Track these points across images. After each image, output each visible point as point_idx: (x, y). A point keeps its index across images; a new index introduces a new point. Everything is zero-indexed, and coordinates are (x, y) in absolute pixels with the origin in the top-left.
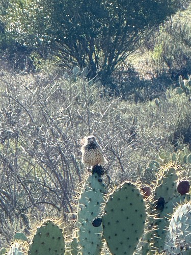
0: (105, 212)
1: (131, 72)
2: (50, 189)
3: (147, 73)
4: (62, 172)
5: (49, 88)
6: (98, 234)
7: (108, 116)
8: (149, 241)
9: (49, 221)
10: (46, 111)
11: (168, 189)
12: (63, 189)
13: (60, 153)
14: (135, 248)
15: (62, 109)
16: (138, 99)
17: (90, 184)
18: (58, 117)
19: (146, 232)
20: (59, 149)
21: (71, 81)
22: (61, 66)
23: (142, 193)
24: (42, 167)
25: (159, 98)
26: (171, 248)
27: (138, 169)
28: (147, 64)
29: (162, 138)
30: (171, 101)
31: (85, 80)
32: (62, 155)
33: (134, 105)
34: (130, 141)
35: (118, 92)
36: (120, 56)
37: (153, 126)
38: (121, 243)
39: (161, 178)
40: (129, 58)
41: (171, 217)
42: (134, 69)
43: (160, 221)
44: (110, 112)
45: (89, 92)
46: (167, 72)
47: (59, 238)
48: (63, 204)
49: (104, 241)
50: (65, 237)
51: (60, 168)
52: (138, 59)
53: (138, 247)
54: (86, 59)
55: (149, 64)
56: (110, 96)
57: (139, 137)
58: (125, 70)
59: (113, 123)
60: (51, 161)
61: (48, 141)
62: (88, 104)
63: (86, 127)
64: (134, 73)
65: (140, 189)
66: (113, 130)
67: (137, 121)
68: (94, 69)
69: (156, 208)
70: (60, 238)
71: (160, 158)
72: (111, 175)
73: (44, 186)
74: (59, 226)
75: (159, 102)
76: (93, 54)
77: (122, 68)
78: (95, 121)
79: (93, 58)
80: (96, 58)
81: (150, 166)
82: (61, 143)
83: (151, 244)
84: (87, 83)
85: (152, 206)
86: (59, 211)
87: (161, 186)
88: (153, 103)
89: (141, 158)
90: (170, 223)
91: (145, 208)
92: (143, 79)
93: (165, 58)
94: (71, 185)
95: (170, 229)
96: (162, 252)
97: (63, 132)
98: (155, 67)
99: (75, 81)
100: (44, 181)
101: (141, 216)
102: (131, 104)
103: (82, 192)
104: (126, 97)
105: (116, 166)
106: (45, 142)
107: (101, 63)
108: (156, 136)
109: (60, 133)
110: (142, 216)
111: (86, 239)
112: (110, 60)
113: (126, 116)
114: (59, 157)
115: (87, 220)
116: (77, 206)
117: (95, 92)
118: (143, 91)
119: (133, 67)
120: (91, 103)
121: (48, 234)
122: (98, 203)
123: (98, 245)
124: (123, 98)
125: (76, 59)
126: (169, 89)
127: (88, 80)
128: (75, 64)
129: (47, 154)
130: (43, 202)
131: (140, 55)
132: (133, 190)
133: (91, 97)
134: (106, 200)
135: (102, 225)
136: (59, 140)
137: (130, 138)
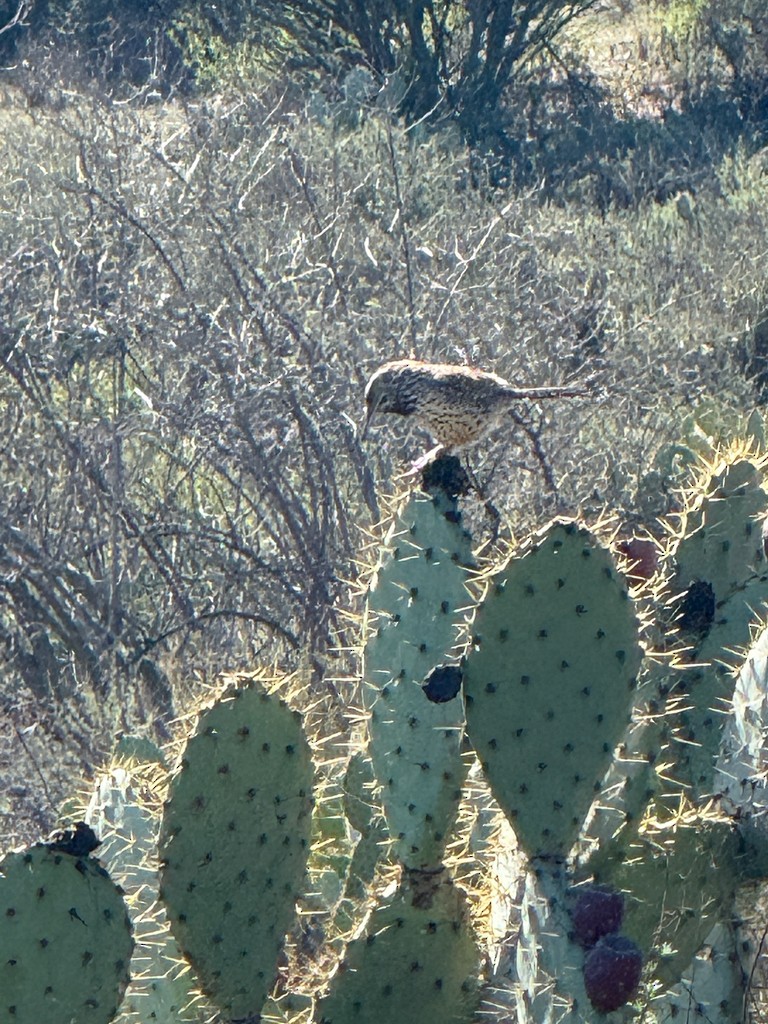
0: (476, 641)
1: (581, 87)
2: (258, 562)
3: (645, 92)
4: (301, 490)
5: (247, 157)
6: (449, 733)
7: (489, 267)
8: (652, 759)
9: (250, 682)
10: (238, 249)
11: (725, 547)
12: (307, 560)
13: (297, 415)
14: (598, 787)
15: (298, 241)
16: (609, 195)
17: (413, 531)
18: (288, 273)
19: (640, 719)
20: (289, 401)
21: (336, 129)
22: (293, 65)
23: (622, 566)
24: (222, 471)
25: (693, 193)
26: (744, 783)
27: (613, 475)
28: (643, 55)
29: (706, 350)
30: (739, 201)
31: (395, 123)
32: (304, 425)
33: (592, 220)
34: (575, 363)
35: (529, 168)
36: (533, 25)
37: (670, 301)
38: (542, 766)
39: (699, 501)
40: (568, 31)
41: (740, 662)
42: (591, 77)
43: (696, 675)
44: (497, 248)
45: (412, 170)
46: (722, 88)
47: (289, 749)
48: (311, 619)
49: (471, 760)
50: (314, 746)
51: (294, 475)
52: (606, 36)
53: (611, 782)
54: (398, 38)
55: (653, 54)
56: (494, 183)
57: (612, 346)
58: (554, 78)
59: (508, 291)
60: (258, 449)
61: (245, 370)
62: (405, 219)
63: (400, 313)
64: (592, 91)
65: (613, 548)
66: (510, 322)
67: (605, 281)
68: (430, 77)
69: (682, 624)
70: (294, 750)
71: (698, 431)
72: (503, 503)
73: (234, 547)
74: (288, 699)
75: (692, 206)
76: (427, 17)
77: (544, 71)
78: (435, 285)
79: (427, 31)
80: (439, 31)
81: (658, 462)
82: (300, 373)
83: (660, 768)
84: (401, 133)
85: (662, 616)
86: (296, 646)
87: (701, 534)
88: (668, 212)
89: (621, 433)
90: (738, 685)
91: (638, 623)
92: (626, 116)
93: (715, 30)
94: (340, 545)
95: (738, 707)
96: (706, 801)
97: (307, 330)
98: (676, 66)
99: (352, 124)
100: (233, 528)
101: (621, 655)
102: (582, 215)
103: (380, 564)
104: (559, 190)
105: (523, 466)
106: (233, 372)
107: (457, 53)
108: (682, 345)
109: (297, 337)
110: (625, 656)
111: (399, 750)
112: (495, 43)
113: (561, 265)
114: (293, 431)
115: (402, 675)
116: (364, 620)
117: (434, 171)
118: (627, 164)
119: (585, 68)
120: (417, 213)
121: (245, 732)
122: (445, 608)
123: (447, 776)
124: (548, 193)
125: (358, 36)
126: (732, 156)
127: (408, 123)
128: (351, 59)
129: (242, 421)
130: (229, 614)
131: (617, 20)
132: (586, 554)
133: (420, 192)
134: (477, 593)
135: (461, 695)
136: (290, 363)
137: (577, 352)
